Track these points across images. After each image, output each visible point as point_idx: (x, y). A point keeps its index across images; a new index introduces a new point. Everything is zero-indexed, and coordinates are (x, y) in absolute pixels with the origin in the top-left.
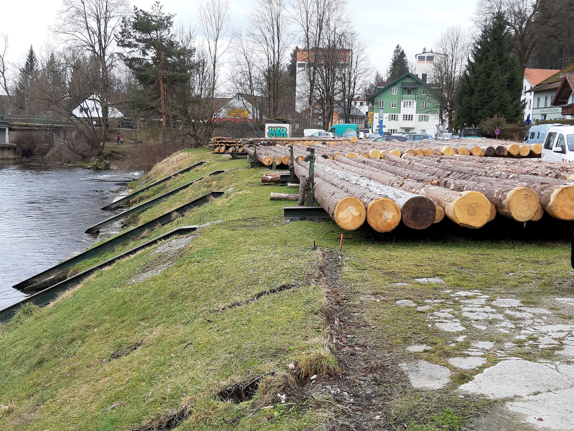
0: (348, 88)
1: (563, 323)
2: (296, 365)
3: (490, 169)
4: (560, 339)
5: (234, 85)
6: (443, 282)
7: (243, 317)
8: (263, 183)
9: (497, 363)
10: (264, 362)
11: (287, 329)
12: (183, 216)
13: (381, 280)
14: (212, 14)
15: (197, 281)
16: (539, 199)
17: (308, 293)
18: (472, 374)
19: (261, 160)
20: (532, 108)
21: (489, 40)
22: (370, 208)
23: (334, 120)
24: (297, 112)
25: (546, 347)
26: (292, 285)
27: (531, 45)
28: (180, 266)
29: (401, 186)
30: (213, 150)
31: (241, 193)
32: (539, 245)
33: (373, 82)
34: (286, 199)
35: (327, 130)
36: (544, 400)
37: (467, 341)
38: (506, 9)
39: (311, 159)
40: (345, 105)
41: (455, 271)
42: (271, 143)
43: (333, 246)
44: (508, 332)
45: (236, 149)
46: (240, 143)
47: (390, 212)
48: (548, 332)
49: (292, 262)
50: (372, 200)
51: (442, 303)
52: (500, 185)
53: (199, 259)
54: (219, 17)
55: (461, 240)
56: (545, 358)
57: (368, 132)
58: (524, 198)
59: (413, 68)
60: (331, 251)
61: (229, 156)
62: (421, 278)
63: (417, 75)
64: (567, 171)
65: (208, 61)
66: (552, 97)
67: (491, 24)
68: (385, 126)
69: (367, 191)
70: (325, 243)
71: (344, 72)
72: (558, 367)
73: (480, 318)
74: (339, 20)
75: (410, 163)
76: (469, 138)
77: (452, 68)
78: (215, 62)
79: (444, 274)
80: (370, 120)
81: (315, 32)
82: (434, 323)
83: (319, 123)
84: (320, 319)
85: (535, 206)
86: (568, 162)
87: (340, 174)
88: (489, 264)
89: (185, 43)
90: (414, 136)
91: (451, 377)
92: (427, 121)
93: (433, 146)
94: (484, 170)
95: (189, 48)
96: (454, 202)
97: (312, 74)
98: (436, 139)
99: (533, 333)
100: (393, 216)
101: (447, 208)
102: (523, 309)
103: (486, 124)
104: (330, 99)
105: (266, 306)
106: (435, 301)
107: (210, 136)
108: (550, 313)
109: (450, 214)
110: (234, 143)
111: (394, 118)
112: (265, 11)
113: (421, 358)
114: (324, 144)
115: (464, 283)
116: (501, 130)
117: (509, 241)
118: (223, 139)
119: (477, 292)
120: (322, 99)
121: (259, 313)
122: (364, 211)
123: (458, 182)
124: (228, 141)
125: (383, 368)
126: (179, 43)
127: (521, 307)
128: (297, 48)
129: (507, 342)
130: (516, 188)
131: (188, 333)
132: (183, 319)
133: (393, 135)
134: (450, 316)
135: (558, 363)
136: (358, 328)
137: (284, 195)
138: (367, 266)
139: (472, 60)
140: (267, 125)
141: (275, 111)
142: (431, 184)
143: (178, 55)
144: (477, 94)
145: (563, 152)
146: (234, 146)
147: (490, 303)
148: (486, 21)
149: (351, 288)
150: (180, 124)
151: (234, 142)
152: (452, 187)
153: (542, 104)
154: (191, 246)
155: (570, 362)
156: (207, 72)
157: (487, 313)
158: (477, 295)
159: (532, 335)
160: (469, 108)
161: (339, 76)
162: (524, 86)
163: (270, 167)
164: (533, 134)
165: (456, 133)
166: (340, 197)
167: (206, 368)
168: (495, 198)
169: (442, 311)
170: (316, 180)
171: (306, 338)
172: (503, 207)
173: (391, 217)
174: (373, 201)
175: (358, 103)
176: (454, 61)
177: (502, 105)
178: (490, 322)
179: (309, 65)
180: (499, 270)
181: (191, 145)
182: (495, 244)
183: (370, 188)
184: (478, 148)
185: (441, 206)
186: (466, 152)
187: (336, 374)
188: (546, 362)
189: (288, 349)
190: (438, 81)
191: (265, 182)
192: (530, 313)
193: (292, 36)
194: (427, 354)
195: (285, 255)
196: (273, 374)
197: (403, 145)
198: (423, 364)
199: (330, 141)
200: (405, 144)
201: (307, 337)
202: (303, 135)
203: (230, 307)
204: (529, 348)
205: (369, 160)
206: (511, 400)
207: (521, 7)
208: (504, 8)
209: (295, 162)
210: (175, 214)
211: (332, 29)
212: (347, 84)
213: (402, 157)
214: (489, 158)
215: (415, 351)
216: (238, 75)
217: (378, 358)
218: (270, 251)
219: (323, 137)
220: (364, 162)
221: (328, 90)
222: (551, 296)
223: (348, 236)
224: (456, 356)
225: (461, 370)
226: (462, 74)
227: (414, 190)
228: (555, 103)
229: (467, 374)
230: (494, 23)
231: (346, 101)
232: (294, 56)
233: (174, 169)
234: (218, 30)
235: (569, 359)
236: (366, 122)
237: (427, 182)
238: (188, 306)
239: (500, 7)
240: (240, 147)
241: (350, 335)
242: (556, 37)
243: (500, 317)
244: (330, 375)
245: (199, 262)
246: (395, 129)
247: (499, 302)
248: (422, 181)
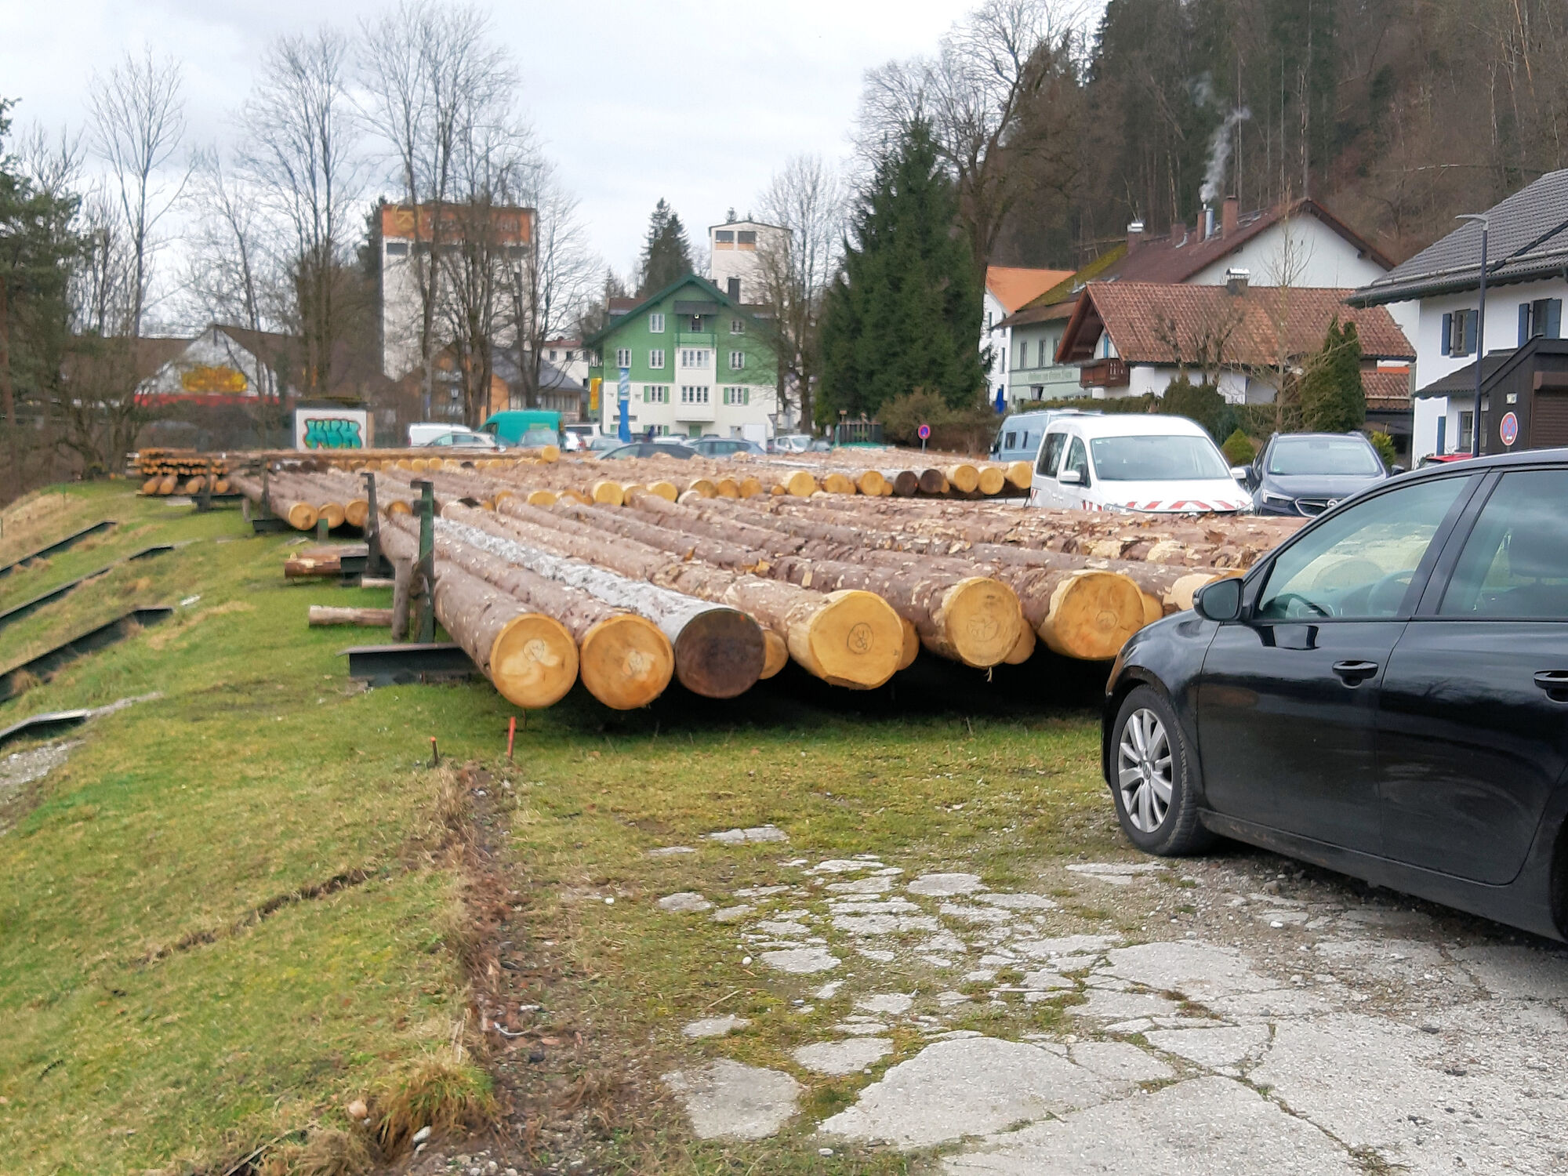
0: (529, 314)
1: (1086, 932)
2: (370, 1104)
3: (904, 530)
4: (1077, 975)
5: (200, 302)
6: (783, 838)
7: (218, 975)
8: (289, 581)
9: (919, 1051)
10: (276, 1103)
11: (348, 1003)
12: (47, 681)
13: (618, 844)
14: (129, 100)
15: (83, 875)
16: (1024, 606)
17: (410, 894)
18: (855, 1087)
19: (281, 514)
20: (1007, 368)
21: (894, 193)
22: (591, 644)
23: (494, 401)
24: (388, 379)
25: (1043, 996)
26: (367, 873)
27: (999, 206)
28: (31, 833)
29: (675, 580)
30: (140, 487)
31: (222, 609)
32: (1029, 726)
33: (598, 298)
34: (355, 624)
35: (474, 426)
36: (1038, 1143)
37: (845, 996)
38: (934, 112)
39: (426, 509)
40: (522, 358)
41: (816, 806)
42: (314, 466)
43: (487, 754)
44: (949, 963)
45: (208, 484)
46: (222, 466)
47: (645, 655)
48: (1049, 957)
49: (368, 806)
50: (593, 620)
51: (779, 895)
52: (926, 572)
53: (89, 809)
54: (151, 112)
55: (832, 721)
56: (1041, 1028)
57: (589, 431)
58: (986, 605)
59: (704, 263)
60: (483, 769)
61: (188, 503)
62: (728, 829)
63: (715, 281)
64: (1092, 533)
65: (121, 233)
66: (1055, 342)
67: (898, 150)
68: (634, 418)
69: (581, 595)
70: (465, 745)
71: (517, 270)
72: (1074, 1051)
73: (877, 929)
74: (497, 127)
75: (699, 518)
76: (855, 448)
77: (803, 262)
78: (141, 235)
79: (788, 814)
80: (593, 400)
81: (430, 159)
82: (757, 952)
83: (452, 409)
84: (444, 966)
85: (1013, 626)
86: (1095, 508)
87: (511, 549)
88: (902, 782)
89: (50, 183)
90: (713, 443)
91: (801, 1101)
92: (746, 402)
93: (759, 469)
94: (887, 535)
95: (60, 196)
96: (810, 621)
97: (426, 272)
98: (770, 451)
99: (1009, 961)
100: (653, 665)
101: (793, 637)
102: (987, 898)
103: (896, 412)
104: (482, 344)
105: (288, 938)
106: (764, 891)
107: (130, 445)
108: (1054, 904)
109: (802, 654)
110: (203, 467)
111: (658, 395)
112: (285, 96)
113: (721, 1054)
114: (467, 465)
115: (839, 838)
116: (933, 427)
117: (954, 718)
118: (170, 455)
119: (873, 860)
120: (458, 342)
121: (264, 961)
122: (574, 651)
123: (821, 567)
124: (185, 461)
125: (618, 1090)
126: (29, 180)
127: (980, 893)
128: (382, 200)
129: (945, 990)
130: (965, 580)
131: (54, 1033)
132: (39, 991)
133: (657, 440)
134: (801, 929)
135: (1072, 1038)
136: (552, 982)
137: (349, 613)
138: (581, 806)
139: (855, 244)
140: (301, 415)
141: (322, 373)
142: (754, 572)
143: (29, 213)
144: (868, 333)
145: (1084, 482)
146: (204, 475)
147: (903, 887)
148: (884, 142)
149: (537, 871)
150: (38, 411)
151: (203, 462)
152: (807, 580)
153: (1032, 360)
154: (66, 772)
155: (1103, 1033)
156: (117, 263)
157: (896, 915)
158: (870, 869)
159: (1008, 967)
160: (852, 368)
161: (504, 280)
162: (986, 314)
163: (312, 532)
164: (1012, 437)
165: (820, 436)
166: (505, 614)
167: (104, 1134)
168: (913, 607)
169: (779, 917)
170: (440, 569)
171: (402, 1023)
172: (934, 630)
173: (647, 666)
174: (598, 625)
175: (561, 355)
176: (809, 246)
177: (933, 362)
178: (904, 940)
179: (418, 249)
180: (927, 796)
181: (73, 473)
182: (918, 728)
183: (591, 587)
184: (875, 476)
185: (780, 633)
186: (846, 485)
187: (485, 1120)
188: (1044, 1040)
189: (348, 1059)
190: (769, 297)
191: (296, 577)
192: (1003, 908)
193: (365, 169)
194: (737, 1040)
195: (348, 787)
196: (303, 1135)
197: (683, 469)
198: (728, 1070)
199: (484, 457)
200: (687, 464)
201: (405, 1020)
202: (405, 441)
203: (182, 947)
204: (1000, 1003)
205: (591, 510)
206: (955, 1149)
207: (972, 107)
208: (929, 111)
209: (381, 517)
210: (24, 676)
211: (479, 151)
212: (526, 302)
213: (681, 499)
214: (903, 502)
215: (707, 1034)
216: (211, 273)
217: (605, 1065)
218: (304, 775)
219: (464, 447)
220: (578, 516)
221: (473, 317)
222: (1057, 860)
223: (531, 723)
224: (814, 1039)
225: (826, 1077)
226: (829, 281)
227: (708, 591)
228: (1065, 356)
229: (841, 1089)
230: (906, 149)
231: (527, 347)
232: (376, 221)
233: (21, 545)
234: (149, 146)
235: (1099, 1027)
236: (584, 406)
237: (743, 569)
238: (54, 953)
239: (920, 108)
240: (221, 476)
241: (531, 1003)
242: (1060, 188)
243: (929, 923)
244: (469, 1125)
245: (88, 818)
246: (663, 423)
247: (929, 884)
248: (730, 565)
